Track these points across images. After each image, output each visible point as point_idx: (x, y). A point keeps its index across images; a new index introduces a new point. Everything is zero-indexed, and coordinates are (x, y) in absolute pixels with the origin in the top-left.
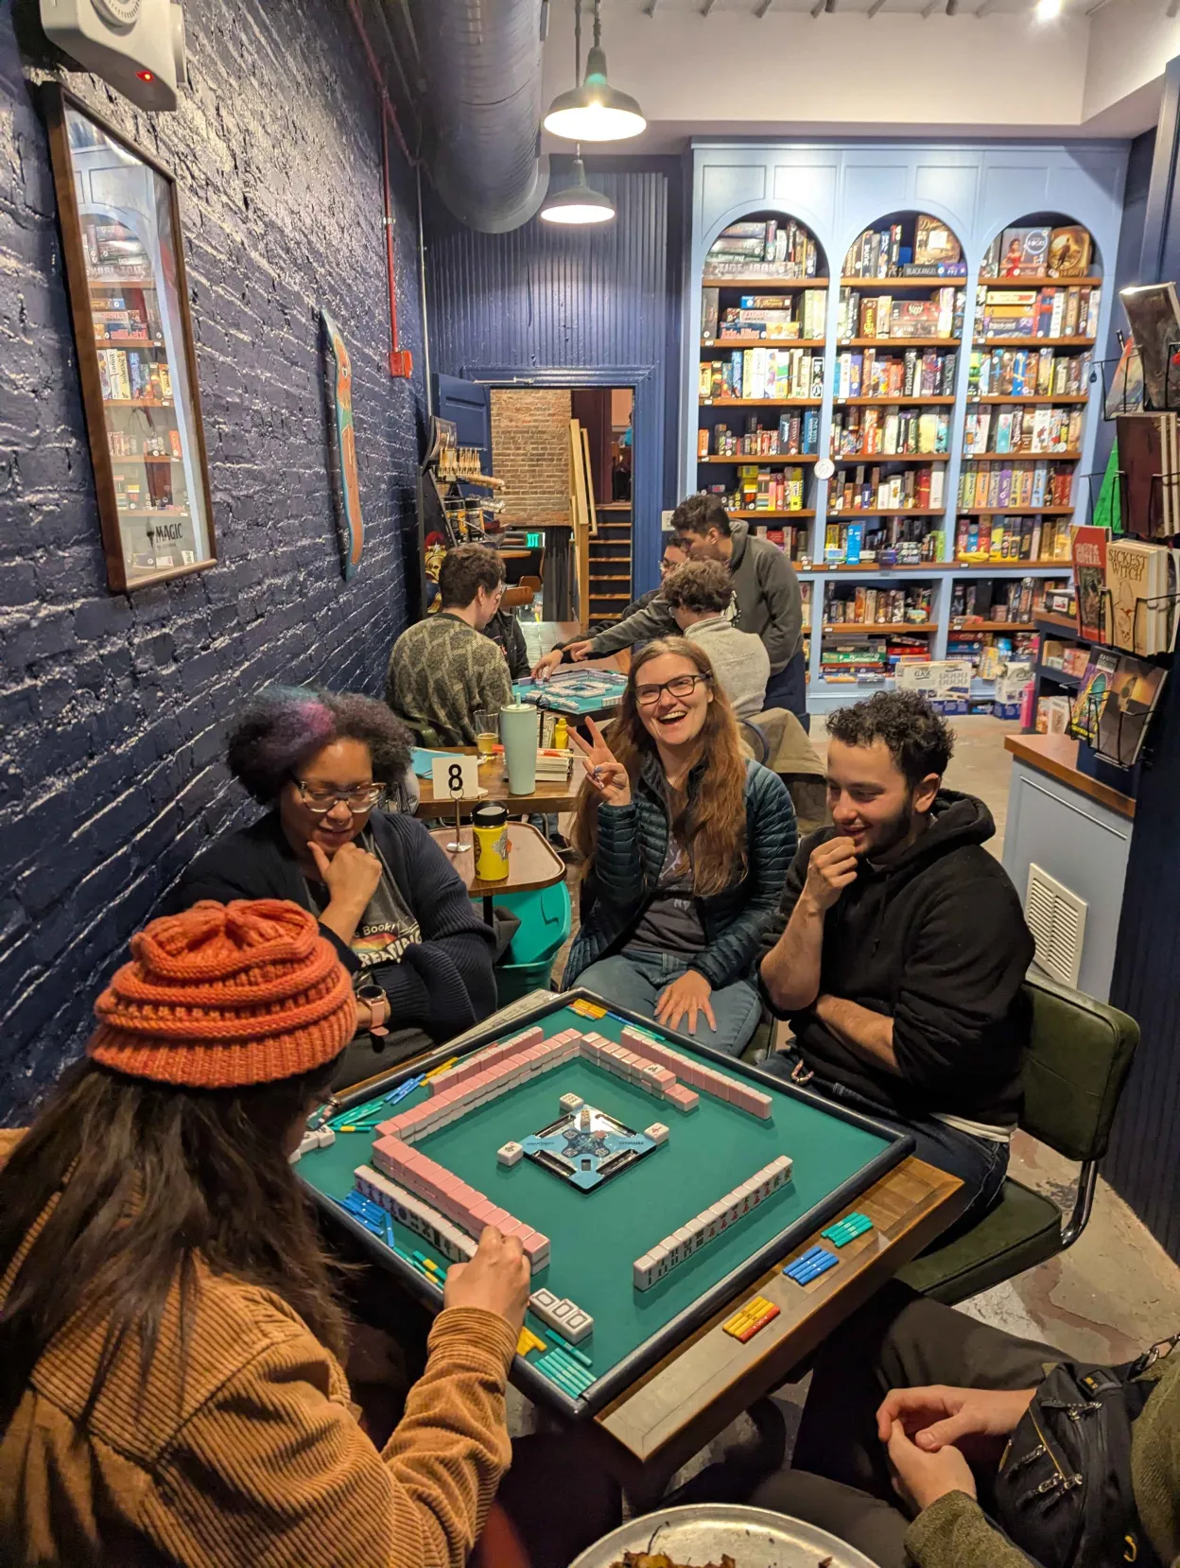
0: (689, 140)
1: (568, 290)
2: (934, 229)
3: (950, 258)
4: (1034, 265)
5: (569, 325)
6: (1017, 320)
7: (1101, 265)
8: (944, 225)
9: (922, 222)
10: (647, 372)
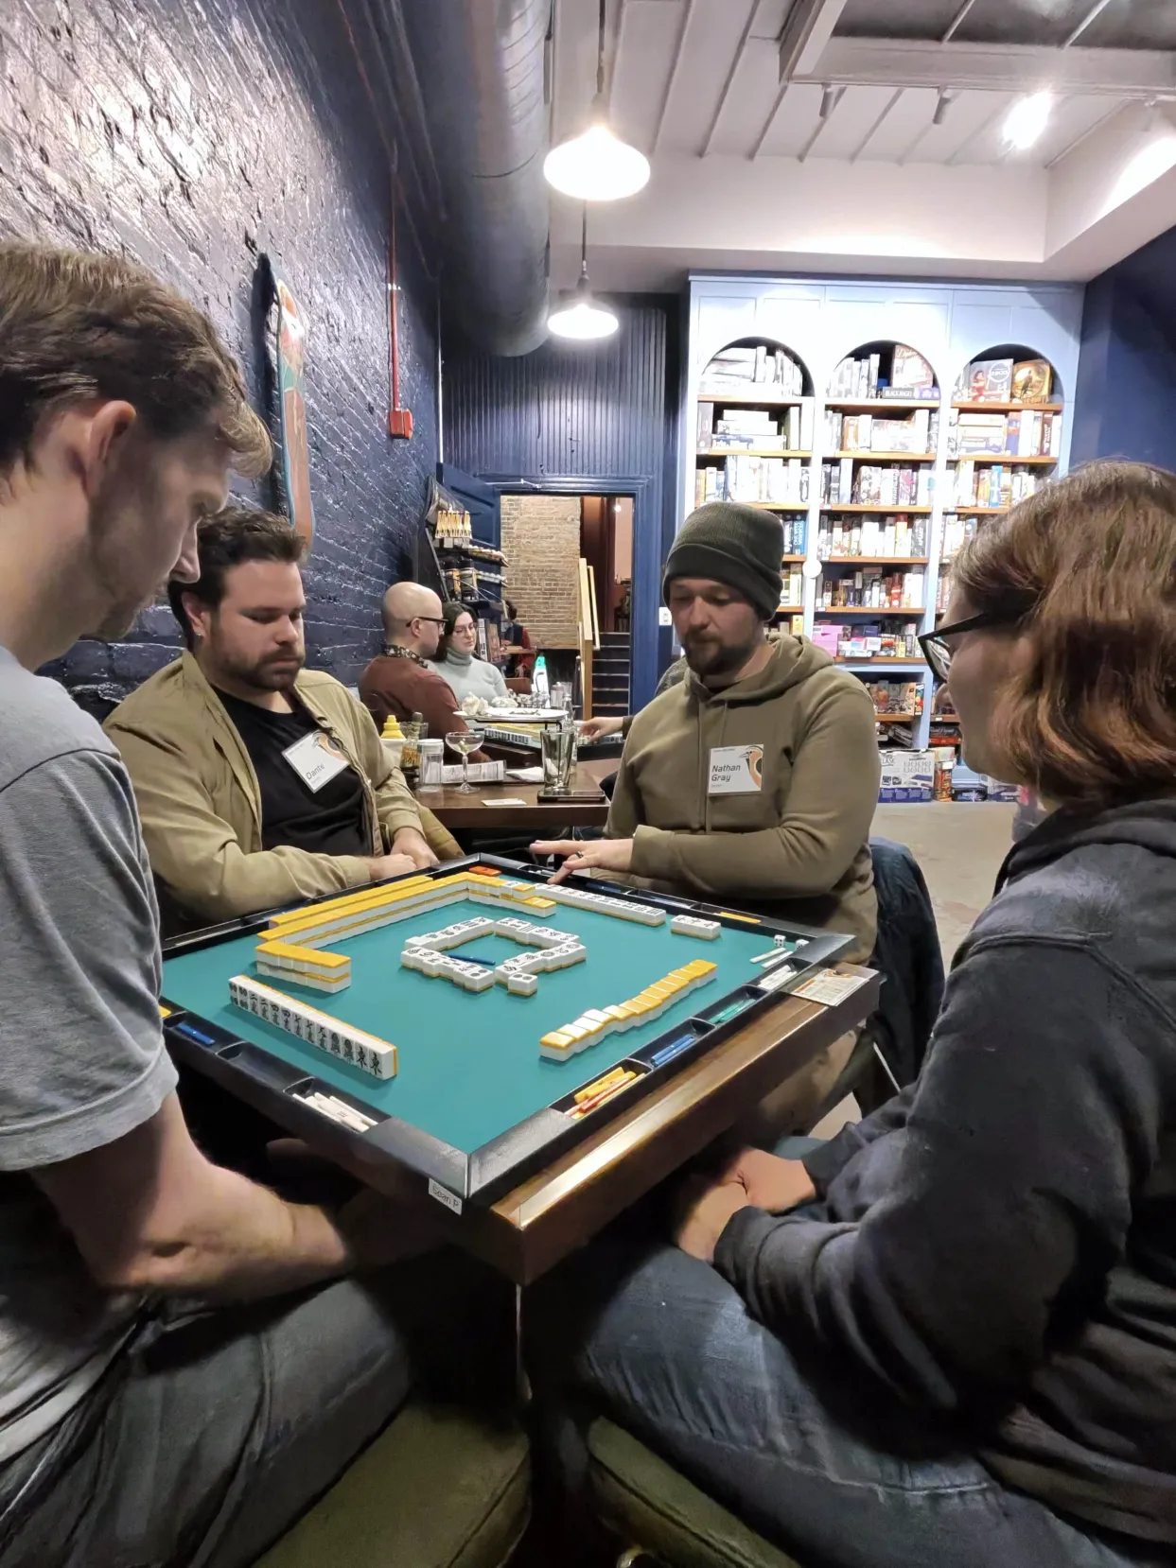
0: (687, 272)
1: (575, 408)
2: (909, 357)
3: (924, 383)
4: (998, 392)
5: (574, 438)
6: (987, 439)
7: (1061, 393)
8: (919, 354)
9: (898, 351)
10: (646, 481)
